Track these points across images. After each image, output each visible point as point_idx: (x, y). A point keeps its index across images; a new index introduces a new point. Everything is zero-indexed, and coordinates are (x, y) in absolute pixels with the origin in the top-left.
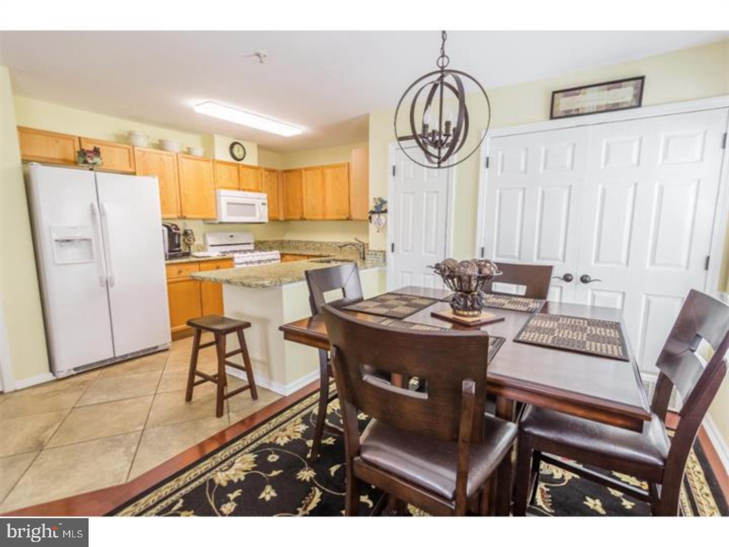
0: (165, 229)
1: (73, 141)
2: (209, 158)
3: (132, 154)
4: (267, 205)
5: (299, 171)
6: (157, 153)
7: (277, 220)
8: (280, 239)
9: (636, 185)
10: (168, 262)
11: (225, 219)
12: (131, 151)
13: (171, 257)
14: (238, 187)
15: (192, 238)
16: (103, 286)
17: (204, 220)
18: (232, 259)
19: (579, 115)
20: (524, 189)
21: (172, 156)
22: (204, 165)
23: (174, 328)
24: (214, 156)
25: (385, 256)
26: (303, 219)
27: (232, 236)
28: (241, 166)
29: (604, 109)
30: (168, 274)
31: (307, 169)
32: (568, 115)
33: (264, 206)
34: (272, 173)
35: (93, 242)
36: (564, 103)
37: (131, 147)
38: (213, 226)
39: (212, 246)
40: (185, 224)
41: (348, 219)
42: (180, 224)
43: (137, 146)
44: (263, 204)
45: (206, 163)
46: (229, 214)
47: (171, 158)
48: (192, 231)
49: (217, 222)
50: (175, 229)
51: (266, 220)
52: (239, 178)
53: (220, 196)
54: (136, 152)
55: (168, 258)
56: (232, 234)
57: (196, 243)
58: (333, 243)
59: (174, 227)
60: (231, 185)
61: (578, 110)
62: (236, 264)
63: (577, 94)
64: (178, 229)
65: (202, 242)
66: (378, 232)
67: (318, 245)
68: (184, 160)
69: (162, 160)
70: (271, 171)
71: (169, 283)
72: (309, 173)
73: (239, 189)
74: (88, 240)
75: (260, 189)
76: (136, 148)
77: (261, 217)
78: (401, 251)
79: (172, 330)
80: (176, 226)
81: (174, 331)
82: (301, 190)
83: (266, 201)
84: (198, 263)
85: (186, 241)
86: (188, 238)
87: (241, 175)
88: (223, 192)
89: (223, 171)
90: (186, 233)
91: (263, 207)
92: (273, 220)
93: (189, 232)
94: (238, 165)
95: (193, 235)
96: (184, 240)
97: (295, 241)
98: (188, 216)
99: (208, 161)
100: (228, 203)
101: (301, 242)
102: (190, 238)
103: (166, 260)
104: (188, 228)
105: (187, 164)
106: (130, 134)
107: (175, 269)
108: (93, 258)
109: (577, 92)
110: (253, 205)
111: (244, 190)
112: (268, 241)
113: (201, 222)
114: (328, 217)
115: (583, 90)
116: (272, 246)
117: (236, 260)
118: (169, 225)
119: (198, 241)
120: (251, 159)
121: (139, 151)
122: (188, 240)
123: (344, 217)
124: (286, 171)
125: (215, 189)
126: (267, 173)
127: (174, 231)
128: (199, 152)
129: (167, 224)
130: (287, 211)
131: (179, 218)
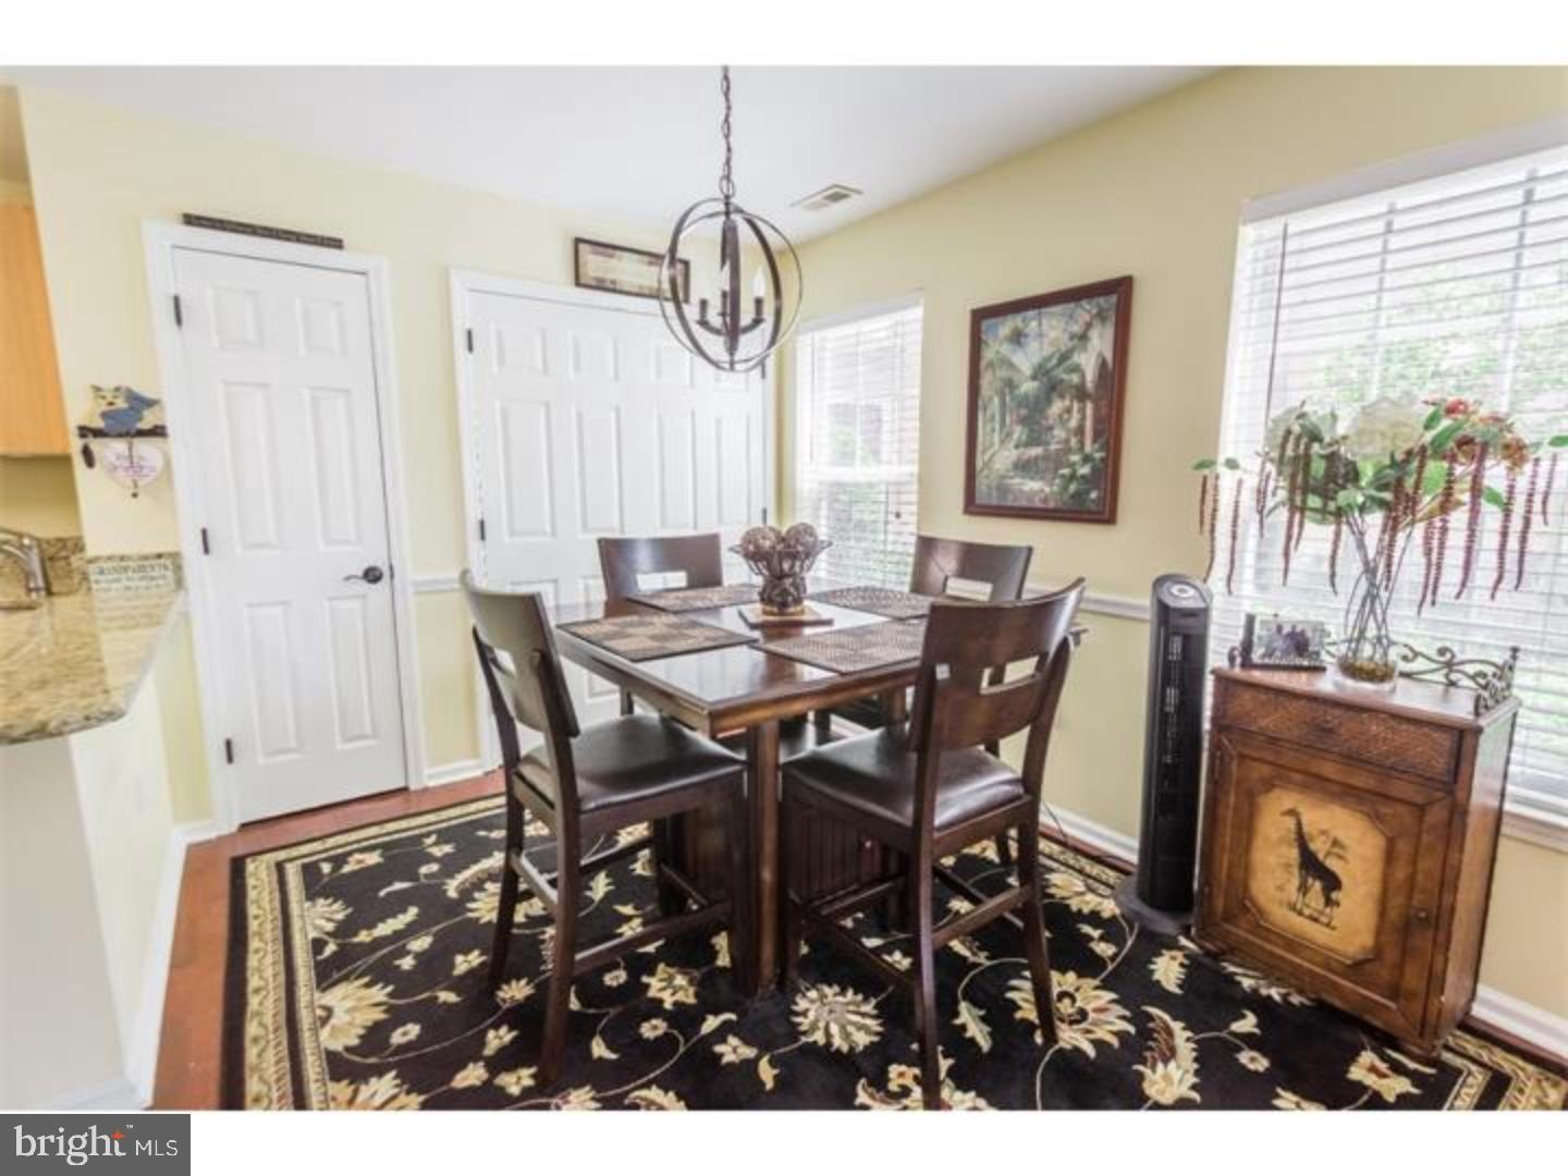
9: (693, 414)
19: (614, 291)
20: (547, 405)
25: (178, 568)
29: (647, 292)
32: (600, 286)
36: (594, 265)
61: (613, 282)
63: (611, 256)
66: (135, 495)
78: (239, 550)
109: (610, 251)
115: (618, 253)
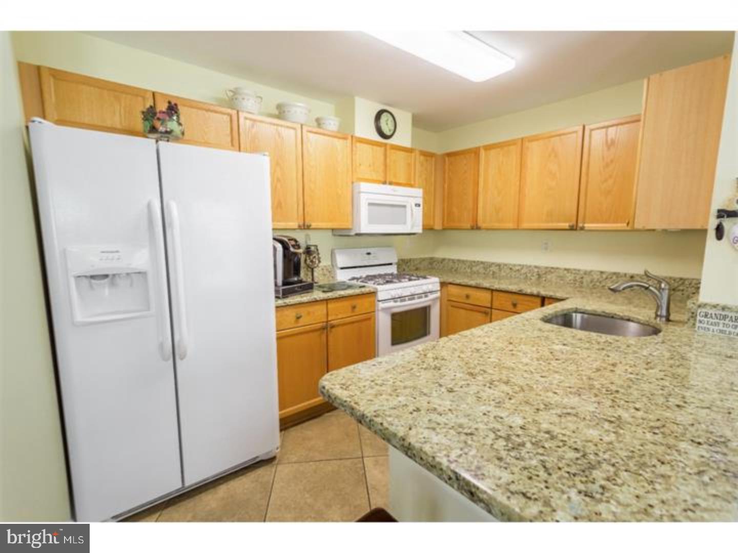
0: (279, 247)
1: (144, 98)
2: (346, 134)
3: (235, 123)
4: (421, 207)
5: (476, 152)
6: (271, 124)
7: (432, 229)
8: (431, 256)
10: (280, 302)
11: (365, 228)
12: (235, 118)
13: (286, 294)
14: (383, 180)
15: (317, 257)
16: (166, 360)
17: (333, 230)
18: (373, 293)
21: (294, 129)
22: (339, 143)
23: (283, 411)
24: (354, 131)
26: (476, 227)
27: (369, 254)
28: (388, 147)
30: (278, 324)
31: (488, 148)
33: (417, 208)
34: (429, 158)
35: (150, 277)
37: (234, 112)
38: (345, 239)
39: (342, 268)
40: (307, 236)
41: (572, 229)
42: (301, 237)
43: (243, 111)
44: (418, 205)
45: (341, 141)
46: (371, 221)
47: (292, 131)
48: (316, 246)
49: (353, 233)
50: (293, 246)
51: (419, 229)
52: (385, 165)
53: (360, 192)
54: (242, 120)
55: (281, 295)
56: (369, 250)
57: (321, 265)
58: (523, 266)
59: (293, 243)
60: (375, 177)
62: (379, 301)
64: (299, 247)
65: (330, 263)
67: (493, 268)
68: (311, 135)
69: (279, 134)
70: (427, 155)
71: (279, 338)
72: (493, 152)
73: (385, 183)
74: (142, 274)
75: (412, 182)
76: (242, 115)
77: (412, 227)
79: (280, 415)
80: (296, 241)
81: (284, 416)
82: (477, 184)
83: (420, 201)
84: (325, 302)
85: (308, 261)
86: (311, 257)
87: (388, 160)
88: (364, 186)
89: (365, 154)
90: (308, 251)
91: (415, 209)
92: (428, 229)
93: (313, 248)
94: (386, 145)
95: (318, 254)
96: (306, 260)
97: (453, 261)
98: (314, 225)
99: (345, 138)
100: (370, 204)
101: (463, 262)
102: (315, 257)
103: (277, 297)
104: (311, 243)
105: (315, 141)
106: (235, 92)
107: (291, 314)
108: (149, 309)
110: (404, 206)
111: (391, 183)
112: (414, 260)
113: (330, 233)
114: (525, 225)
116: (418, 266)
117: (381, 296)
118: (286, 239)
119: (325, 262)
120: (403, 137)
121: (246, 118)
122: (312, 261)
123: (566, 225)
124: (449, 155)
125: (353, 183)
126: (422, 158)
127: (292, 249)
128: (332, 124)
129: (280, 238)
130: (448, 215)
131: (300, 228)
